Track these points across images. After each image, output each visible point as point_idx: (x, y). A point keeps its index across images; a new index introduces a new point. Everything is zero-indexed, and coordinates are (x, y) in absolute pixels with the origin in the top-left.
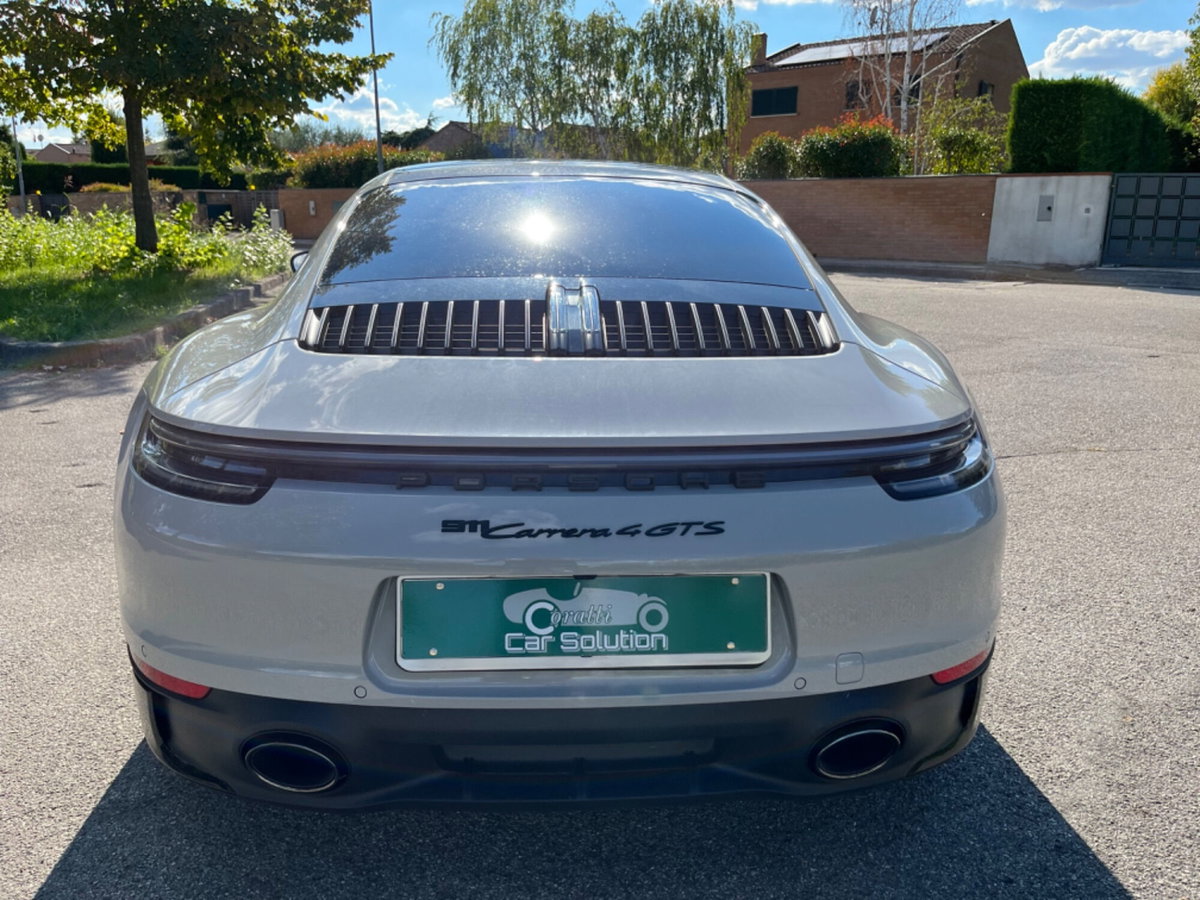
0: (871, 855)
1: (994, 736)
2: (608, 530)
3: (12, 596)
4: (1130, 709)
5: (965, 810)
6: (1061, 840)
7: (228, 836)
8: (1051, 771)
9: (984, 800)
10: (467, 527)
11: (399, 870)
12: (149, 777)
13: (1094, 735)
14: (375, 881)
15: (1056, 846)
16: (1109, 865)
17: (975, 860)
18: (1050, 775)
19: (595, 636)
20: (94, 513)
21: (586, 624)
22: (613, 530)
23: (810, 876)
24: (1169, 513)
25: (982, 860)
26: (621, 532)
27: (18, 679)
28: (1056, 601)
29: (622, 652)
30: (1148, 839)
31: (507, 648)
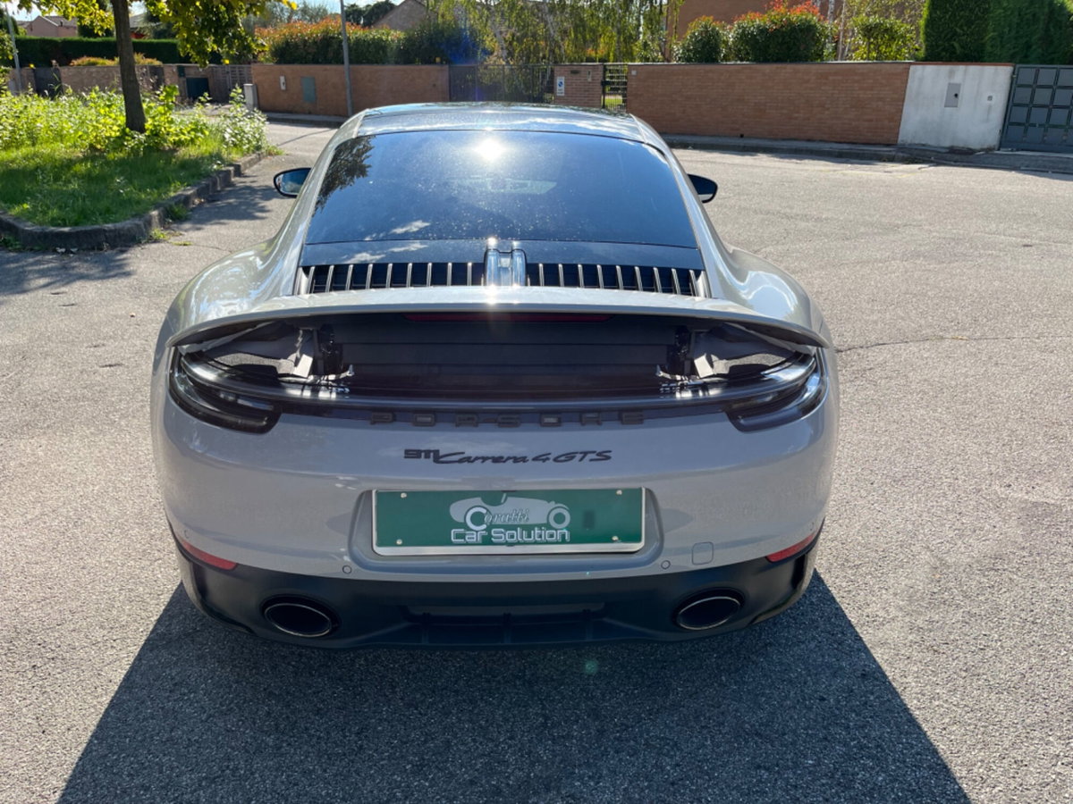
0: (723, 678)
1: (830, 589)
2: (526, 457)
3: (59, 466)
4: (940, 567)
5: (798, 645)
6: (867, 669)
7: (249, 661)
8: (868, 616)
9: (814, 638)
10: (423, 454)
11: (376, 687)
12: (186, 615)
13: (907, 588)
14: (358, 695)
15: (862, 674)
16: (899, 690)
17: (800, 683)
18: (867, 619)
19: (517, 531)
20: (116, 392)
21: (510, 523)
22: (530, 458)
23: (677, 694)
24: (1008, 399)
25: (805, 683)
26: (535, 459)
27: (74, 537)
28: (899, 476)
29: (536, 543)
30: (933, 671)
31: (453, 540)
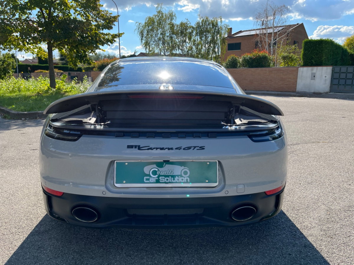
0: (250, 247)
1: (289, 217)
2: (173, 148)
3: (10, 178)
4: (329, 211)
5: (278, 236)
6: (306, 244)
7: (68, 240)
8: (304, 226)
9: (284, 233)
10: (134, 147)
11: (115, 249)
12: (46, 225)
13: (318, 217)
14: (109, 252)
15: (304, 246)
16: (319, 251)
17: (280, 249)
18: (304, 227)
19: (169, 178)
20: (34, 157)
21: (167, 175)
22: (174, 148)
23: (233, 252)
24: (345, 159)
25: (283, 249)
26: (176, 149)
27: (11, 199)
28: (310, 182)
29: (176, 183)
30: (331, 244)
31: (145, 181)
